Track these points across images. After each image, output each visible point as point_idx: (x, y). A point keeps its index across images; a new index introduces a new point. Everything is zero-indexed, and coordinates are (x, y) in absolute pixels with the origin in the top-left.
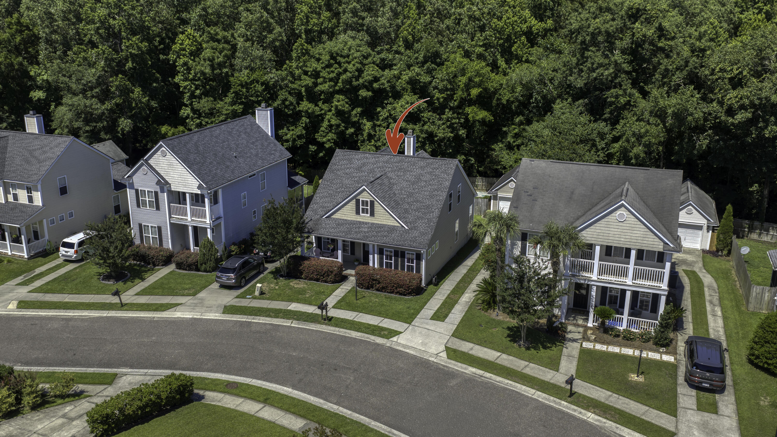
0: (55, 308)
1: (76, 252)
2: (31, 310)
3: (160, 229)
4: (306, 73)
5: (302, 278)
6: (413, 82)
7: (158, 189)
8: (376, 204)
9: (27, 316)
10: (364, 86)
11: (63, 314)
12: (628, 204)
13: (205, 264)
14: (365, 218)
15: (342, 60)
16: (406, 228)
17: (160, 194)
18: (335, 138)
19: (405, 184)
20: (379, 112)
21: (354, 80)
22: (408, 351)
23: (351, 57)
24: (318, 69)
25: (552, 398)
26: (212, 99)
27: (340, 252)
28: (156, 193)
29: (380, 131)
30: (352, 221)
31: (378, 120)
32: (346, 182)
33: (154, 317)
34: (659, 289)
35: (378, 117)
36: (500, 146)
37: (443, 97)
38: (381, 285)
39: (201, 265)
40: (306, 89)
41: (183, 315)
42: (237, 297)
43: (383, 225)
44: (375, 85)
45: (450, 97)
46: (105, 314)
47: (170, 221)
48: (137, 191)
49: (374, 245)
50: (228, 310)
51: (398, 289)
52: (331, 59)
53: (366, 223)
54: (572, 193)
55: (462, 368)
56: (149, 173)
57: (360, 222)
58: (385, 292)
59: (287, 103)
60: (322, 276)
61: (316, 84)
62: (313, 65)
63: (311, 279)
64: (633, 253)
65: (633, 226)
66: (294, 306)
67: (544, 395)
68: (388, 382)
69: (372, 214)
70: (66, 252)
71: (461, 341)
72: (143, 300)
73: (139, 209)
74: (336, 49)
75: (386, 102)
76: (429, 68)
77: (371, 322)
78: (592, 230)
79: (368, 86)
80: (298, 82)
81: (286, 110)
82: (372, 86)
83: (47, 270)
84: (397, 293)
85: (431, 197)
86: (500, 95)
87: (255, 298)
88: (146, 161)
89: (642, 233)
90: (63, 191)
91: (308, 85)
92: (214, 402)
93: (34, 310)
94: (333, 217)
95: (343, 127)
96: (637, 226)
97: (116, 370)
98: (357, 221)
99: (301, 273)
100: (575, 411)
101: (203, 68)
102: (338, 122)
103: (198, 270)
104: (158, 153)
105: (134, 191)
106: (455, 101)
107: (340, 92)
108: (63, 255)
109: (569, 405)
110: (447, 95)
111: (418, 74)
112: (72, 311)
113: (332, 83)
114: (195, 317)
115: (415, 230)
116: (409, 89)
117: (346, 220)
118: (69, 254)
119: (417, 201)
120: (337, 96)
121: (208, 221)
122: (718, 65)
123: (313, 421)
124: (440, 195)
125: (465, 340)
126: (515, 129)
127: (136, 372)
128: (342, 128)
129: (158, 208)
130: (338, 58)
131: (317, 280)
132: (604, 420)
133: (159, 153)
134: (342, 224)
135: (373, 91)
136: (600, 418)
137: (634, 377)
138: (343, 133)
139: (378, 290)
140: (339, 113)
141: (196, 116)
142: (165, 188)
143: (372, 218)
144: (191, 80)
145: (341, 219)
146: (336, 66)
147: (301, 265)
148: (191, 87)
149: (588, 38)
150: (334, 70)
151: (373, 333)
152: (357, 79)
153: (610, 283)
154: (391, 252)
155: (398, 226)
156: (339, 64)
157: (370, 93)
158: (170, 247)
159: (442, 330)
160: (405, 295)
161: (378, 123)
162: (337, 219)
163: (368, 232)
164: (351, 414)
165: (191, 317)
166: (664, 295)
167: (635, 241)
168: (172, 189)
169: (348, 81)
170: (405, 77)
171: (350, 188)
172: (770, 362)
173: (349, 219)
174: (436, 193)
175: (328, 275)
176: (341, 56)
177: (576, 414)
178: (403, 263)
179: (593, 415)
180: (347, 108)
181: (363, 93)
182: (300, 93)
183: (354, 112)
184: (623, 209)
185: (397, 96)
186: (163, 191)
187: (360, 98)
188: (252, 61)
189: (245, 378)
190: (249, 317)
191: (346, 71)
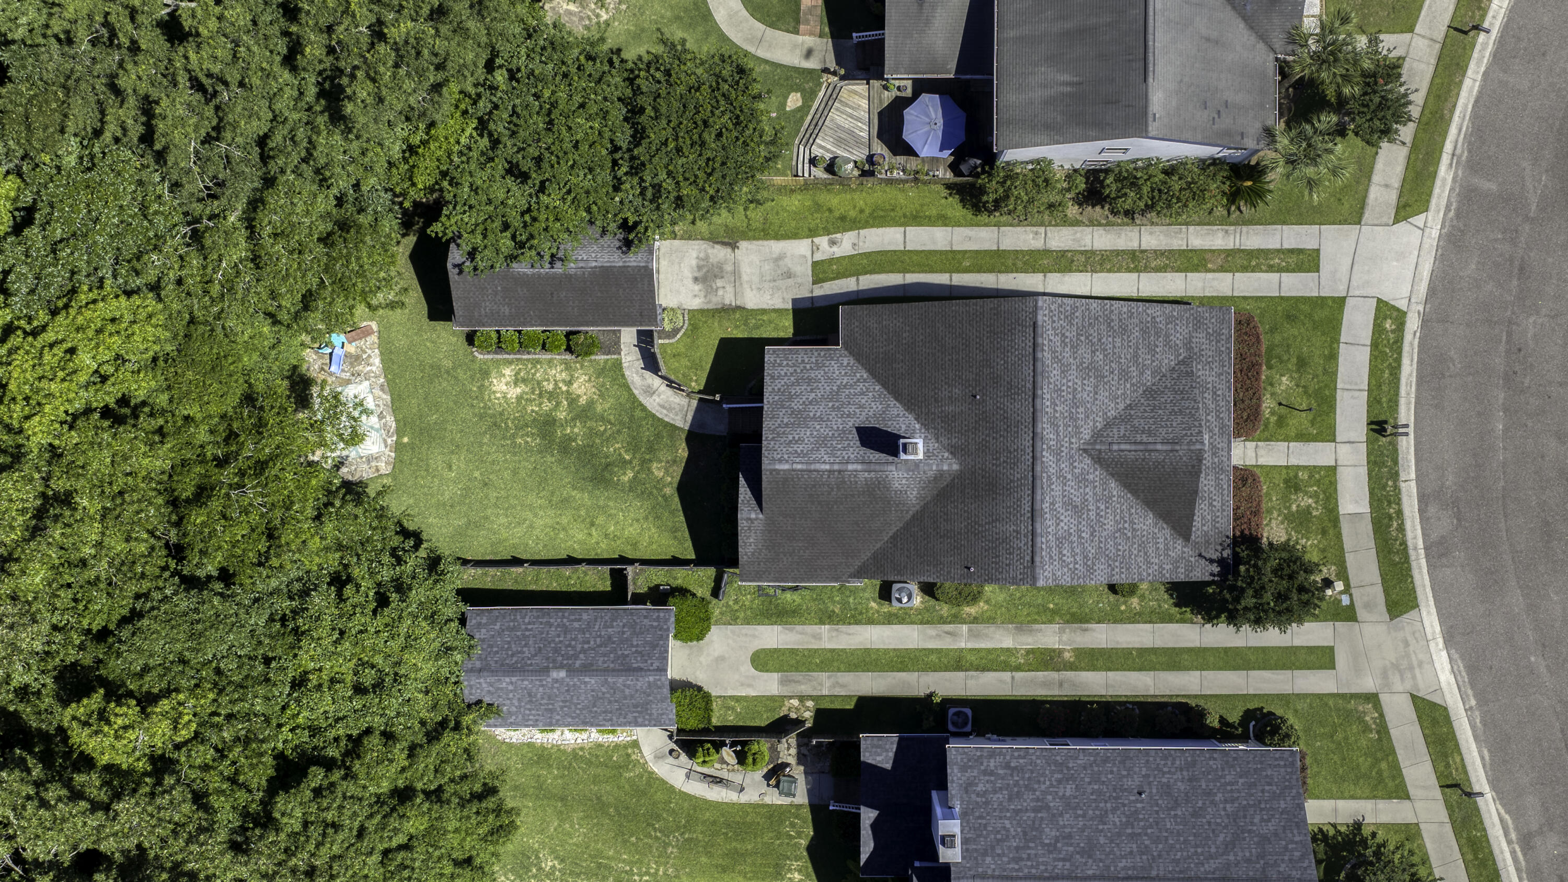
19: (1103, 395)
32: (1110, 524)
119: (1136, 356)
171: (1122, 511)
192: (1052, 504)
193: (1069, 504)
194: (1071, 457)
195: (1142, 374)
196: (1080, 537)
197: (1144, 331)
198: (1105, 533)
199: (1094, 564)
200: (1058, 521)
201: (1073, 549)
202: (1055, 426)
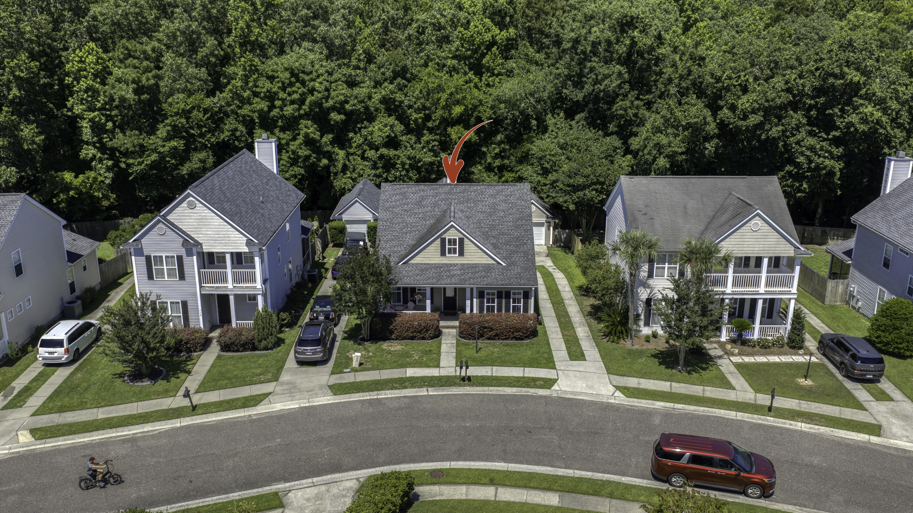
0: (97, 430)
1: (67, 351)
2: (61, 438)
3: (185, 304)
4: (256, 94)
5: (393, 339)
6: (385, 101)
7: (183, 252)
8: (466, 241)
9: (62, 447)
10: (333, 108)
11: (114, 435)
12: (764, 213)
13: (265, 340)
14: (453, 259)
15: (307, 78)
16: (504, 264)
17: (186, 259)
18: (303, 172)
19: (481, 216)
20: (352, 138)
21: (324, 101)
22: (580, 397)
23: (315, 74)
24: (274, 90)
25: (756, 416)
26: (137, 132)
27: (428, 302)
28: (180, 259)
29: (354, 160)
30: (436, 264)
31: (351, 147)
32: (410, 220)
33: (250, 416)
34: (789, 293)
35: (350, 143)
36: (480, 168)
37: (420, 118)
38: (493, 333)
39: (260, 341)
40: (259, 114)
41: (286, 406)
42: (333, 373)
43: (476, 264)
44: (347, 107)
45: (428, 118)
46: (177, 423)
47: (200, 291)
48: (148, 258)
49: (472, 289)
50: (337, 389)
51: (515, 334)
52: (292, 77)
53: (455, 265)
54: (685, 208)
55: (648, 404)
56: (169, 232)
57: (446, 264)
58: (499, 339)
59: (238, 134)
60: (419, 332)
61: (272, 107)
62: (265, 85)
63: (404, 338)
64: (765, 261)
65: (766, 234)
66: (411, 372)
67: (746, 414)
68: (596, 433)
69: (461, 254)
70: (50, 353)
71: (621, 377)
72: (213, 397)
73: (151, 281)
74: (297, 64)
75: (359, 126)
76: (400, 84)
77: (516, 375)
78: (727, 243)
79: (340, 108)
80: (247, 107)
81: (237, 143)
82: (344, 108)
83: (31, 382)
84: (512, 339)
85: (518, 227)
86: (479, 112)
87: (355, 370)
88: (164, 217)
89: (775, 240)
90: (19, 270)
91: (262, 110)
92: (435, 497)
93: (66, 437)
94: (412, 262)
95: (315, 158)
96: (771, 234)
97: (269, 488)
98: (442, 264)
99: (391, 332)
100: (785, 423)
101: (123, 93)
102: (307, 153)
103: (254, 349)
104: (182, 205)
105: (144, 258)
106: (434, 121)
107: (306, 116)
108: (44, 358)
109: (776, 419)
110: (425, 114)
111: (392, 92)
112: (125, 428)
113: (296, 106)
114: (303, 405)
115: (514, 265)
116: (383, 110)
117: (428, 264)
118: (56, 355)
119: (503, 234)
120: (303, 122)
121: (259, 284)
122: (724, 73)
123: (564, 491)
124: (526, 225)
125: (624, 376)
126: (495, 148)
127: (300, 484)
128: (313, 159)
129: (182, 277)
130: (301, 75)
131: (412, 338)
132: (817, 427)
133: (184, 204)
134: (427, 269)
135: (345, 114)
136: (811, 426)
137: (802, 381)
138: (314, 166)
139: (489, 339)
140: (309, 142)
141: (106, 156)
142: (194, 250)
143: (461, 258)
144: (100, 109)
145: (422, 264)
146: (298, 85)
147: (392, 323)
148: (101, 119)
149: (589, 48)
150: (296, 89)
151: (528, 386)
152: (327, 98)
153: (743, 294)
154: (493, 294)
155: (492, 264)
156: (303, 83)
157: (343, 117)
158: (202, 325)
159: (593, 369)
160: (522, 339)
161: (352, 151)
162: (417, 264)
163: (462, 275)
164: (592, 476)
165: (297, 406)
166: (793, 299)
167: (768, 249)
168: (204, 251)
169: (318, 104)
170: (377, 97)
171: (417, 226)
172: (901, 346)
173: (432, 262)
174: (519, 222)
175: (427, 331)
176: (303, 72)
177: (788, 426)
178: (508, 304)
179: (803, 424)
180: (317, 136)
181: (336, 117)
182: (252, 120)
183: (324, 139)
184: (757, 218)
185: (371, 118)
186: (189, 254)
187: (332, 123)
188: (187, 81)
189: (440, 463)
190: (371, 393)
191: (312, 91)
192: (423, 190)
193: (423, 198)
194: (447, 200)
195: (494, 237)
196: (405, 204)
197: (518, 238)
198: (406, 217)
199: (390, 211)
200: (414, 193)
201: (399, 200)
202: (464, 192)
